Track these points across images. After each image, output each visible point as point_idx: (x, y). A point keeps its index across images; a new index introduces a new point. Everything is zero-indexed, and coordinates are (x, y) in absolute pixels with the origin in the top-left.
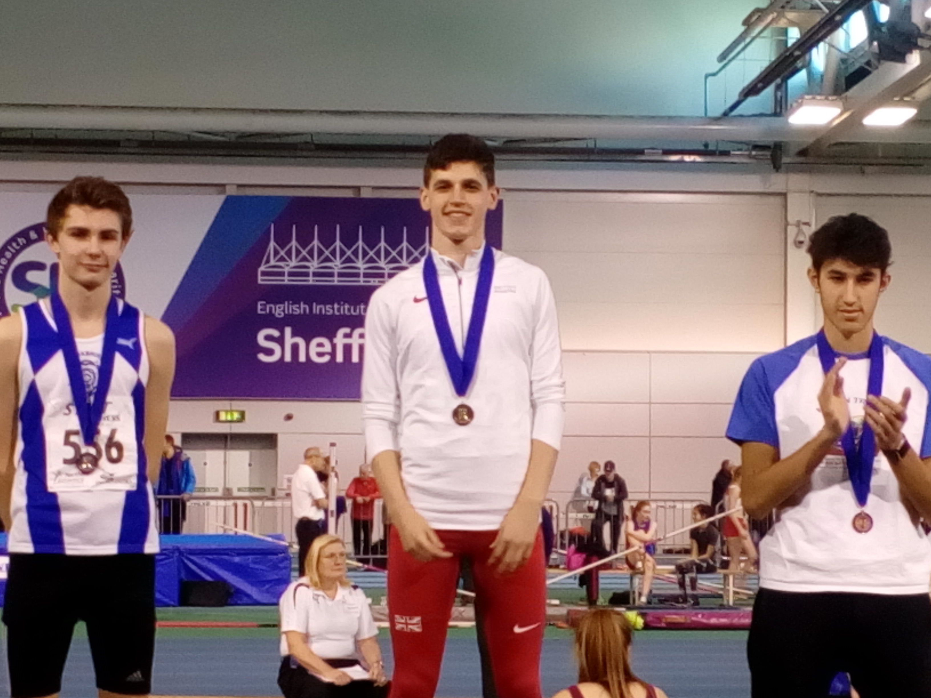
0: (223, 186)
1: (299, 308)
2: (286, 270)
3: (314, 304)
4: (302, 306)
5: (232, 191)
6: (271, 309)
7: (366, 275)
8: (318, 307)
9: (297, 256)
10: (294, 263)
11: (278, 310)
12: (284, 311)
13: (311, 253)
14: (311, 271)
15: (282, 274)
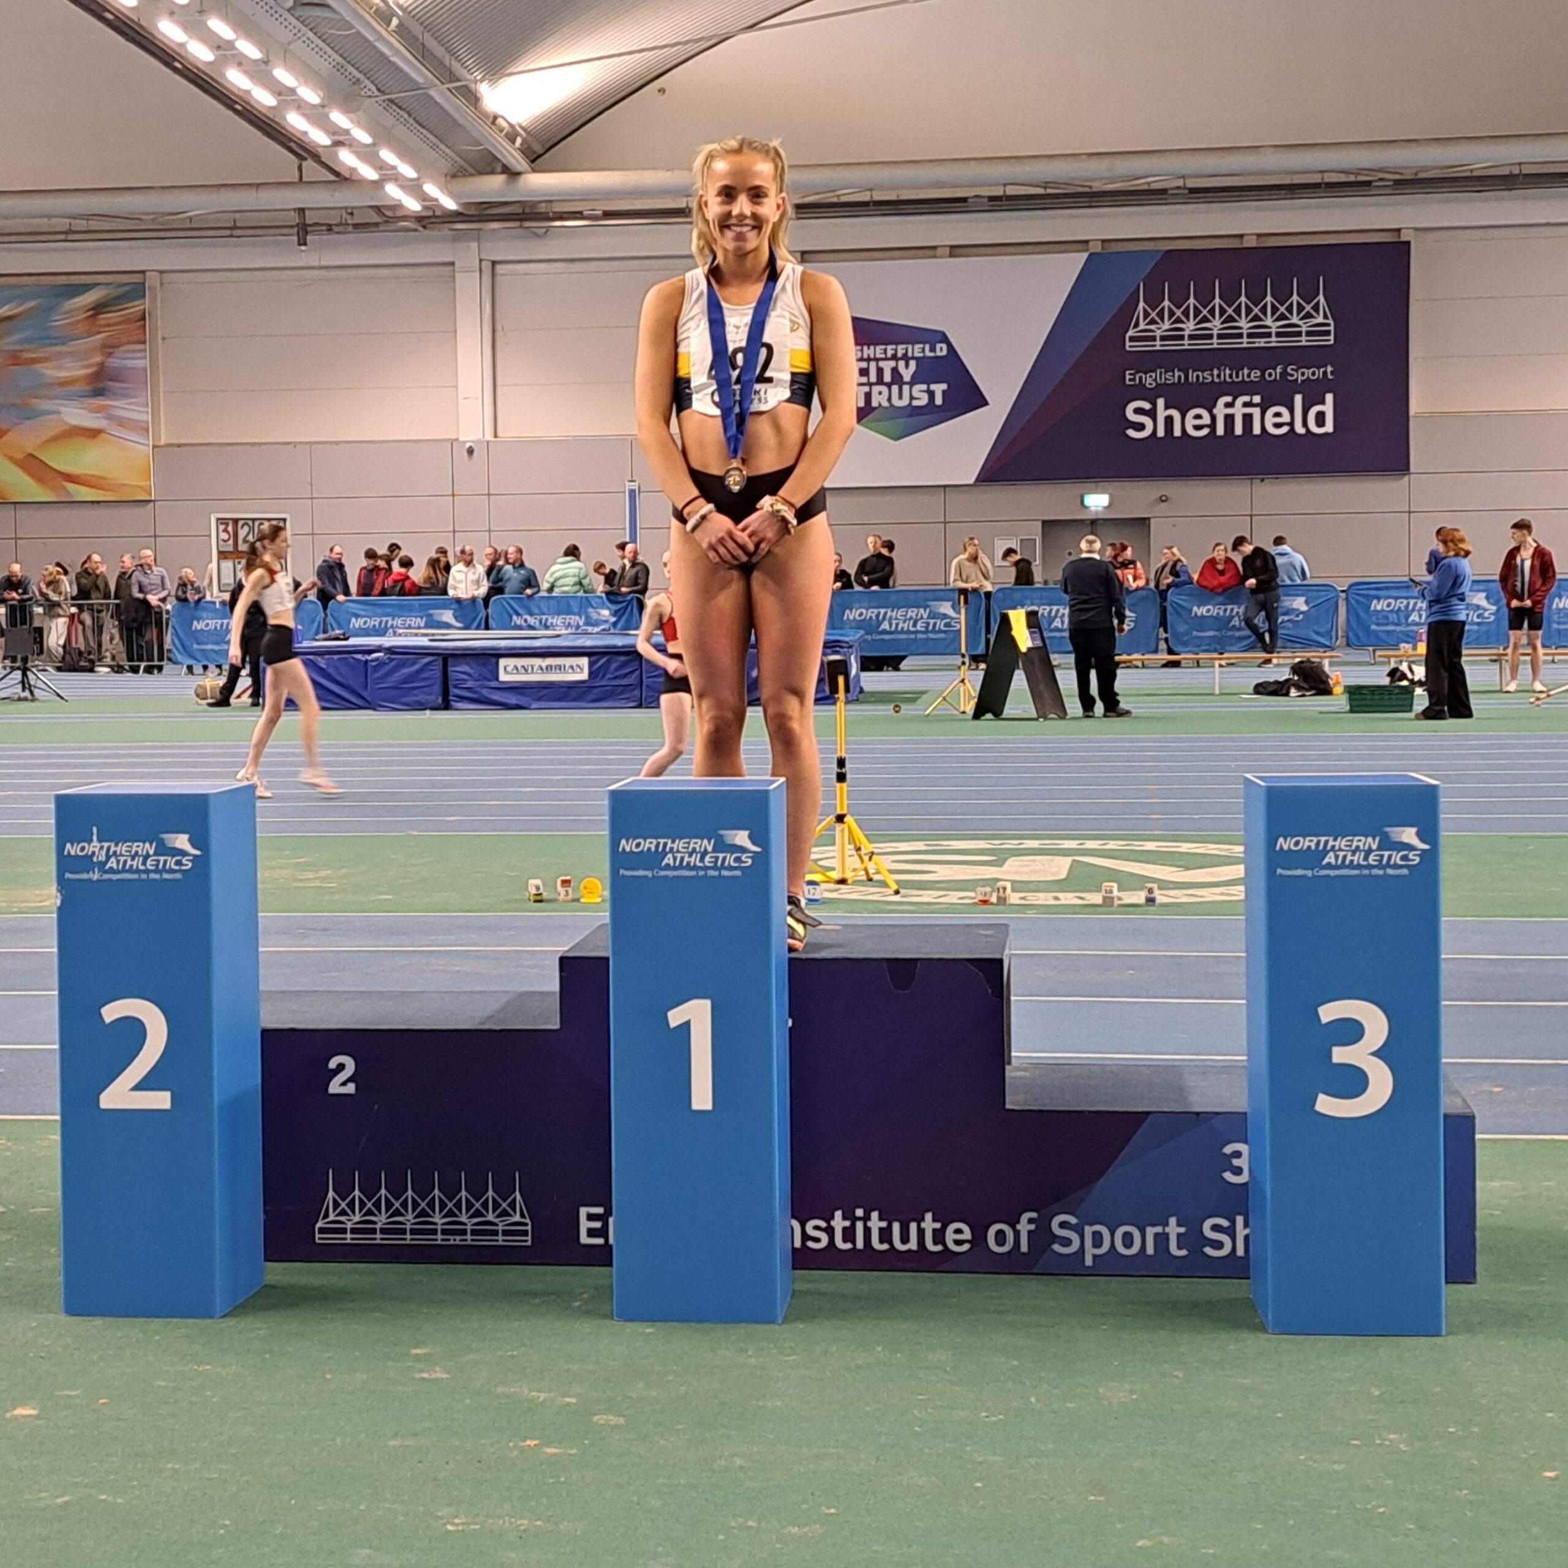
0: (1087, 242)
1: (1173, 376)
2: (1158, 333)
3: (1191, 372)
4: (1177, 374)
5: (1097, 248)
6: (1141, 378)
7: (1250, 336)
8: (1195, 374)
9: (1170, 317)
10: (1167, 325)
11: (1149, 380)
12: (1155, 380)
13: (1186, 313)
14: (1186, 333)
15: (1154, 339)
